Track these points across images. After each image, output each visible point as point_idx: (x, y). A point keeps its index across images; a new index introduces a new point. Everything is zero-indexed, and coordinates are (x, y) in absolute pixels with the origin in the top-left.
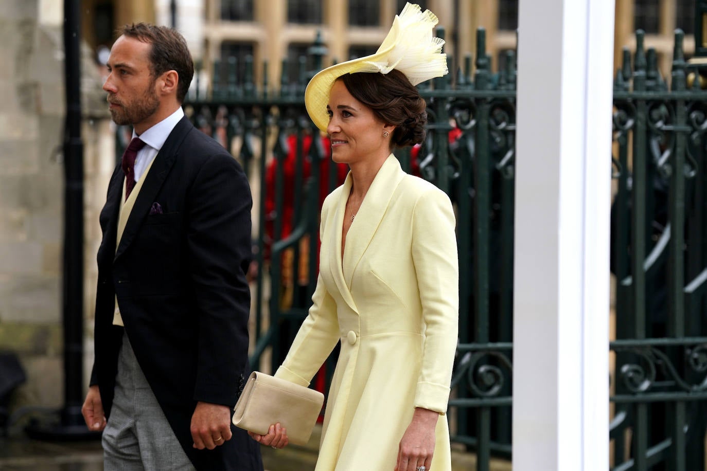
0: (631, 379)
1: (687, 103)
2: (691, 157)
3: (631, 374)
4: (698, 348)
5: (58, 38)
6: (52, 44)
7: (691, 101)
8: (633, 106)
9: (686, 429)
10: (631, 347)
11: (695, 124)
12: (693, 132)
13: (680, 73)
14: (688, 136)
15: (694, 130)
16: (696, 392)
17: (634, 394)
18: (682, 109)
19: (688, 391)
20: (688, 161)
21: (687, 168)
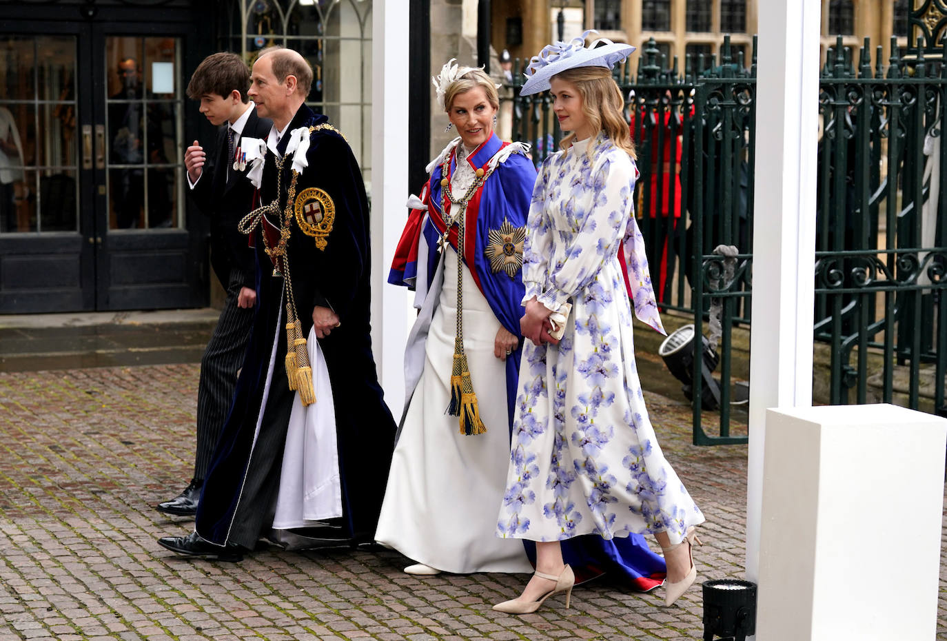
0: (858, 277)
1: (899, 87)
2: (902, 124)
3: (858, 274)
4: (905, 255)
5: (474, 45)
6: (471, 49)
7: (902, 85)
8: (862, 88)
9: (895, 311)
10: (858, 255)
11: (905, 101)
12: (903, 107)
13: (895, 65)
14: (900, 109)
15: (905, 105)
16: (903, 285)
17: (860, 287)
18: (896, 91)
19: (897, 286)
20: (900, 126)
21: (899, 131)
